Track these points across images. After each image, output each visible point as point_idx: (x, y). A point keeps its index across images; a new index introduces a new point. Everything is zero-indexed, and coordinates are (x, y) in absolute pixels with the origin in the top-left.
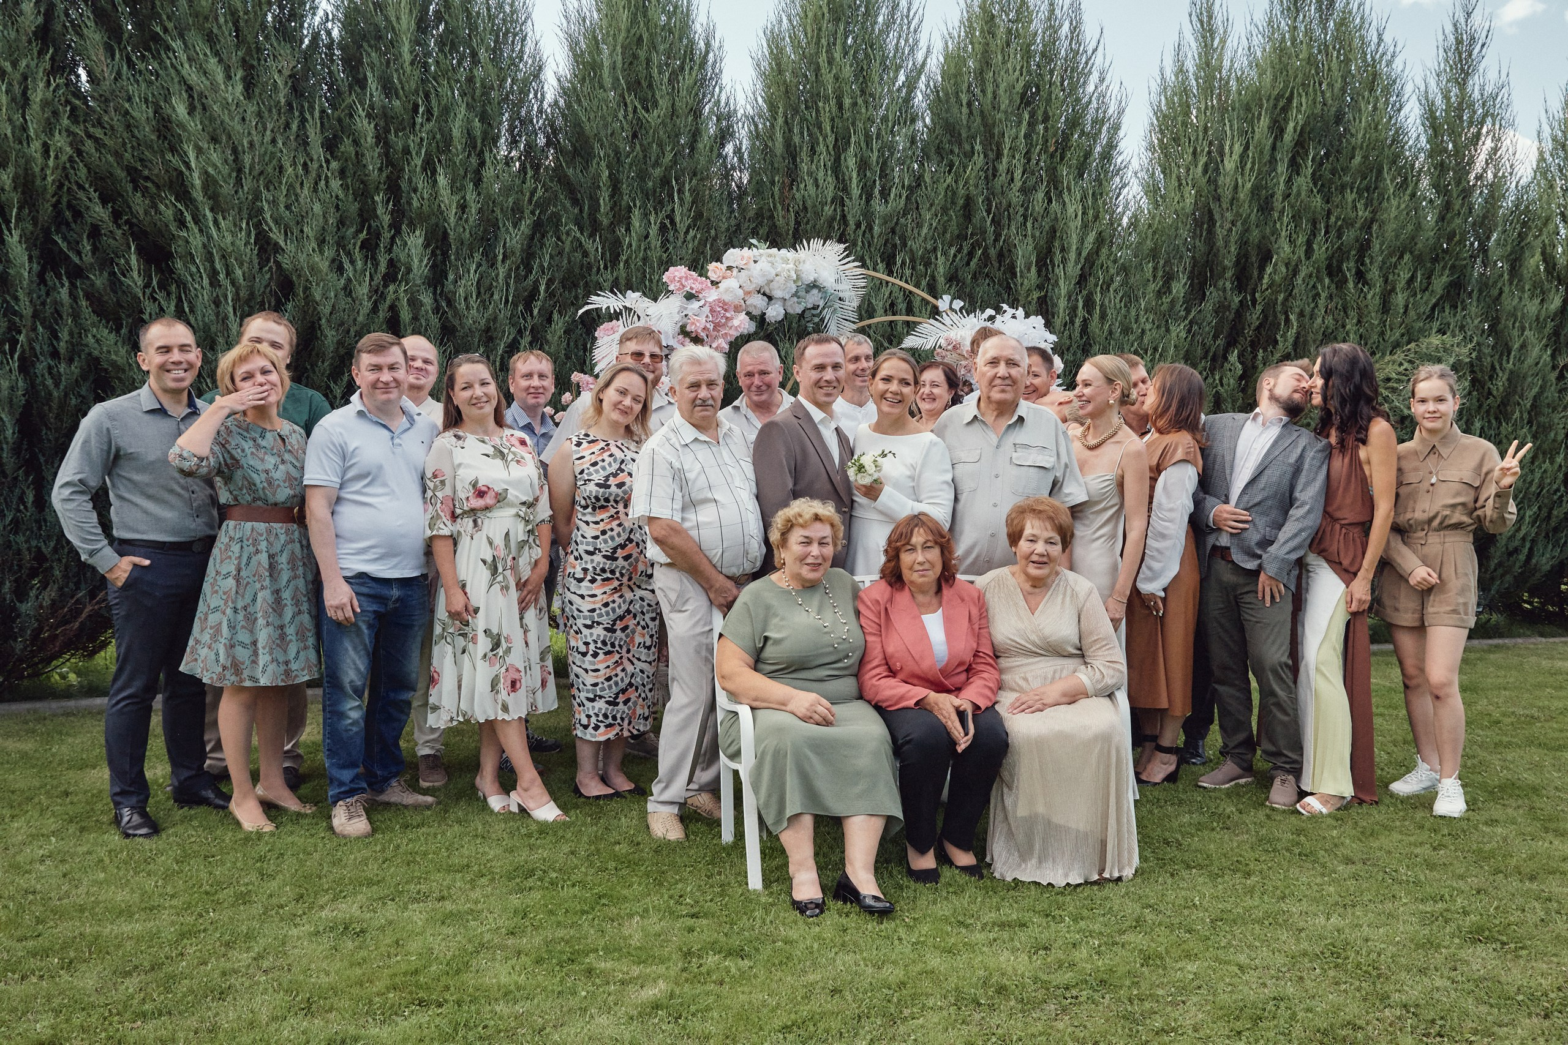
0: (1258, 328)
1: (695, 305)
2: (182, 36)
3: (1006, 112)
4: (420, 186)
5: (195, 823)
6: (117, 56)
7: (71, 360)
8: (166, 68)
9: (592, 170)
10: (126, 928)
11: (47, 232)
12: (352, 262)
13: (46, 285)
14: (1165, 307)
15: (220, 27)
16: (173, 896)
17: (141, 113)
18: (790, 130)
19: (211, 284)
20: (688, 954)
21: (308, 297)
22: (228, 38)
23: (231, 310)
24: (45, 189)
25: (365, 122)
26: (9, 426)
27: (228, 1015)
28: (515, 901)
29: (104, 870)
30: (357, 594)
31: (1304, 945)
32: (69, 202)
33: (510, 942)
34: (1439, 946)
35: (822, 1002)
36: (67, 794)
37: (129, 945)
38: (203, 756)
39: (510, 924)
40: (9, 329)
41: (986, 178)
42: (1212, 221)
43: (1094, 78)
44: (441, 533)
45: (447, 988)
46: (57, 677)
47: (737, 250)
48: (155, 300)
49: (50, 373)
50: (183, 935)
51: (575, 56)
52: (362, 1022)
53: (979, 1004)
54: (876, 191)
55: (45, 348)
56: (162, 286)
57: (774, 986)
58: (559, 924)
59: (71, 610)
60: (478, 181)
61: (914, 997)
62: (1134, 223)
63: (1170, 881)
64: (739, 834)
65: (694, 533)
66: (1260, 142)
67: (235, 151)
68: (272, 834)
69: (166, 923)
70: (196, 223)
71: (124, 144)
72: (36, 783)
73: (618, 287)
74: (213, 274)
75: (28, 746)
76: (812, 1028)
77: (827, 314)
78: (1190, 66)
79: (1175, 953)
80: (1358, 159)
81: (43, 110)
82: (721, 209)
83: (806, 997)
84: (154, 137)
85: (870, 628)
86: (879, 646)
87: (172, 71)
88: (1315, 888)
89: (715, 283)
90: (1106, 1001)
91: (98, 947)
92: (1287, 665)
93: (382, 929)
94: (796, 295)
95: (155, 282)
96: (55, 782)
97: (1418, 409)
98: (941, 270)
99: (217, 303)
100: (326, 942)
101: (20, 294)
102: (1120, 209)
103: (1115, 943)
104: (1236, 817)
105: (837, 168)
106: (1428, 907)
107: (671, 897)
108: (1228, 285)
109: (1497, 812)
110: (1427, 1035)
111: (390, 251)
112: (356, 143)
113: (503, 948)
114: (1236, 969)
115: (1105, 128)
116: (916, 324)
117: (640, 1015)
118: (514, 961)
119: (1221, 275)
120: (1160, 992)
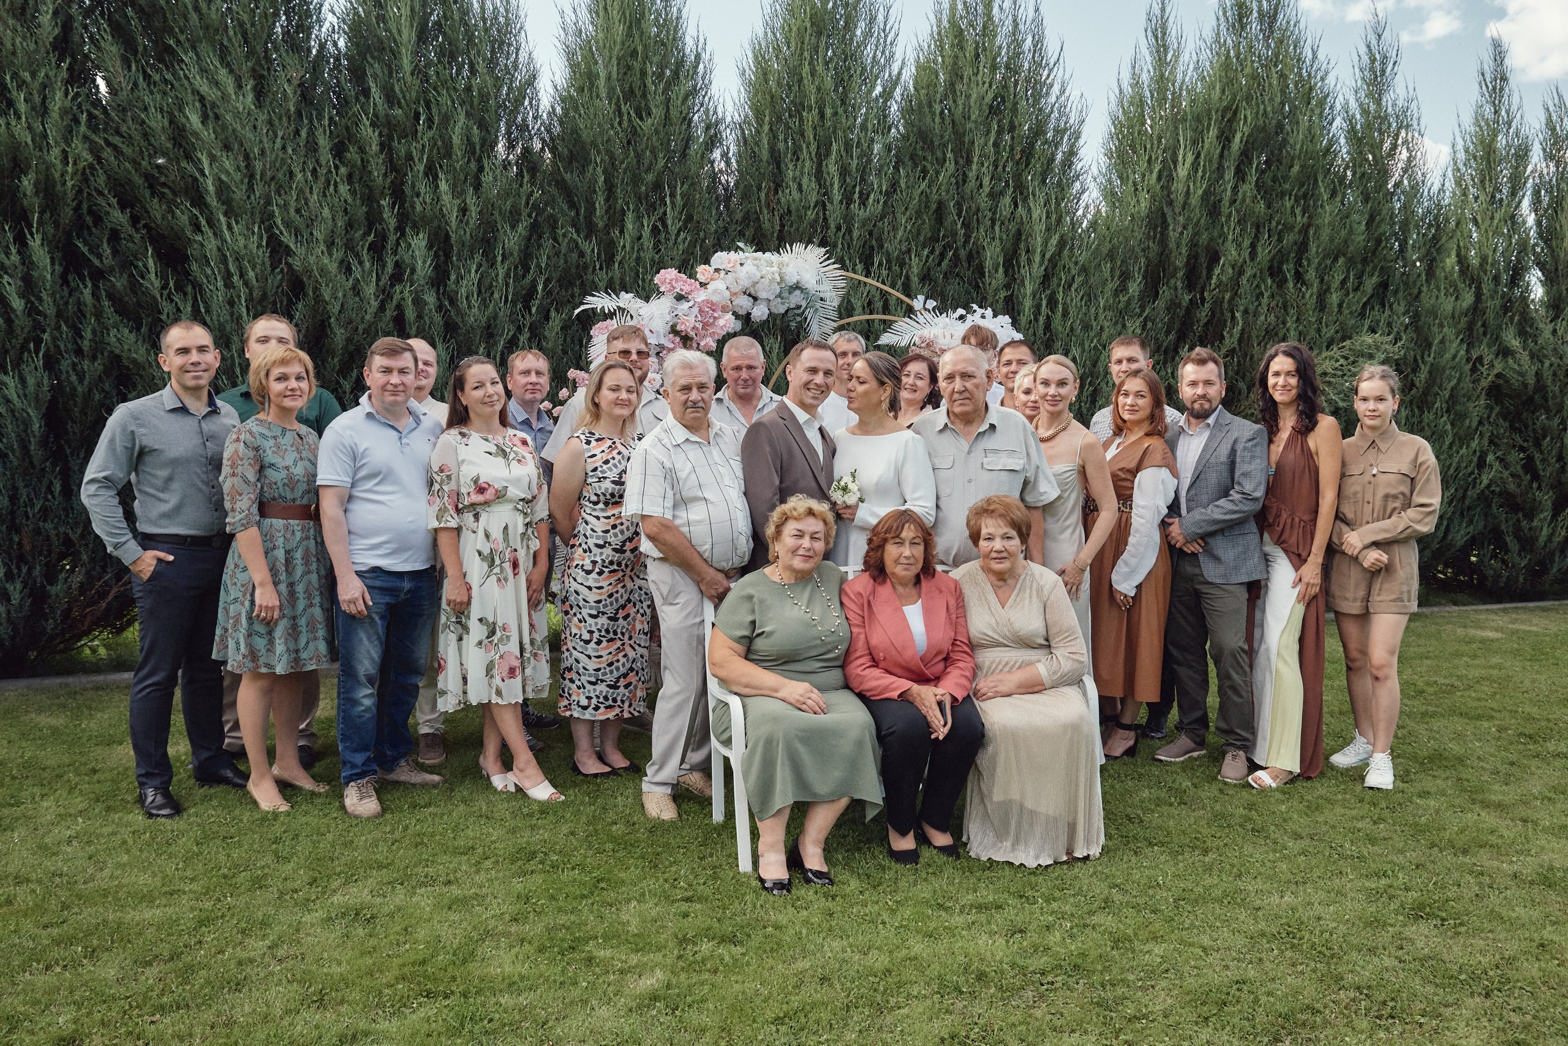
0: (1206, 324)
1: (685, 306)
2: (194, 48)
3: (976, 122)
4: (423, 191)
5: (215, 803)
6: (134, 68)
7: (94, 358)
8: (180, 79)
9: (588, 175)
10: (148, 914)
11: (68, 235)
12: (361, 263)
13: (68, 285)
14: (1121, 305)
15: (230, 40)
16: (192, 880)
17: (157, 122)
18: (775, 137)
19: (226, 286)
20: (683, 941)
21: (318, 298)
22: (238, 51)
23: (244, 310)
24: (65, 193)
25: (370, 130)
26: (35, 419)
27: (243, 1007)
28: (518, 885)
29: (128, 851)
30: (369, 587)
31: (1262, 925)
32: (89, 208)
33: (513, 929)
34: (1385, 924)
35: (812, 992)
36: (94, 771)
37: (150, 933)
38: (222, 736)
39: (513, 909)
40: (34, 328)
41: (957, 183)
42: (1165, 224)
43: (1056, 89)
44: (449, 525)
45: (454, 979)
46: (87, 651)
47: (724, 253)
48: (172, 301)
49: (74, 370)
50: (201, 923)
51: (571, 66)
52: (372, 1015)
53: (962, 993)
54: (856, 196)
55: (70, 346)
56: (179, 288)
57: (766, 974)
58: (560, 909)
59: (98, 592)
60: (477, 186)
61: (900, 985)
62: (1093, 224)
63: (1134, 859)
64: (730, 814)
65: (685, 529)
66: (1209, 152)
67: (247, 157)
68: (288, 814)
69: (184, 910)
70: (211, 227)
71: (141, 152)
72: (66, 760)
73: (613, 288)
74: (228, 276)
75: (58, 721)
76: (803, 1020)
77: (809, 313)
78: (1145, 77)
79: (1143, 934)
80: (1296, 168)
81: (62, 118)
82: (710, 212)
83: (797, 987)
84: (170, 145)
85: (855, 619)
86: (862, 636)
87: (186, 82)
88: (1269, 864)
89: (703, 285)
90: (1080, 987)
91: (120, 935)
92: (1243, 650)
93: (391, 915)
94: (779, 296)
95: (171, 284)
96: (83, 760)
97: (1360, 407)
98: (915, 270)
99: (231, 303)
100: (339, 928)
101: (44, 295)
102: (1080, 212)
103: (1085, 926)
104: (1192, 792)
105: (819, 174)
106: (1371, 884)
107: (666, 881)
108: (1179, 284)
109: (1428, 784)
110: (1379, 1017)
111: (395, 253)
112: (362, 150)
113: (507, 934)
114: (1199, 951)
115: (1066, 137)
116: (892, 322)
117: (639, 1007)
118: (517, 949)
119: (1174, 275)
120: (1131, 977)
